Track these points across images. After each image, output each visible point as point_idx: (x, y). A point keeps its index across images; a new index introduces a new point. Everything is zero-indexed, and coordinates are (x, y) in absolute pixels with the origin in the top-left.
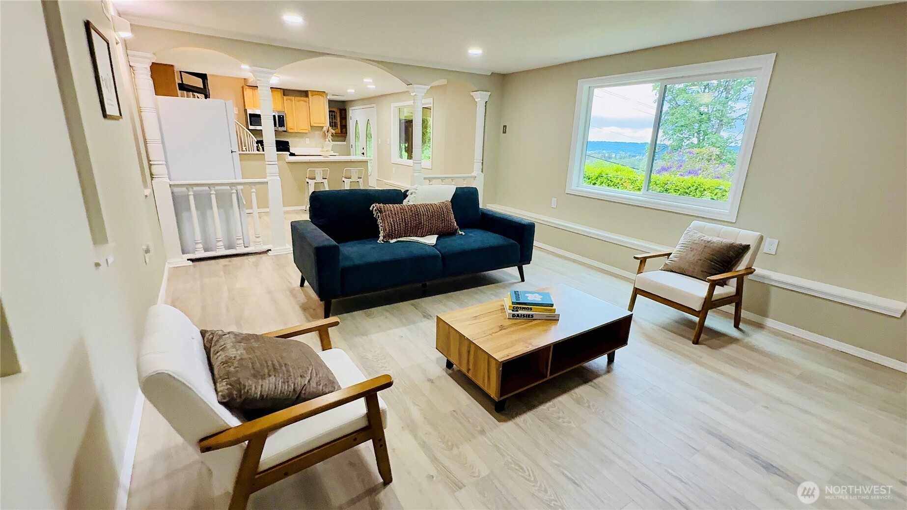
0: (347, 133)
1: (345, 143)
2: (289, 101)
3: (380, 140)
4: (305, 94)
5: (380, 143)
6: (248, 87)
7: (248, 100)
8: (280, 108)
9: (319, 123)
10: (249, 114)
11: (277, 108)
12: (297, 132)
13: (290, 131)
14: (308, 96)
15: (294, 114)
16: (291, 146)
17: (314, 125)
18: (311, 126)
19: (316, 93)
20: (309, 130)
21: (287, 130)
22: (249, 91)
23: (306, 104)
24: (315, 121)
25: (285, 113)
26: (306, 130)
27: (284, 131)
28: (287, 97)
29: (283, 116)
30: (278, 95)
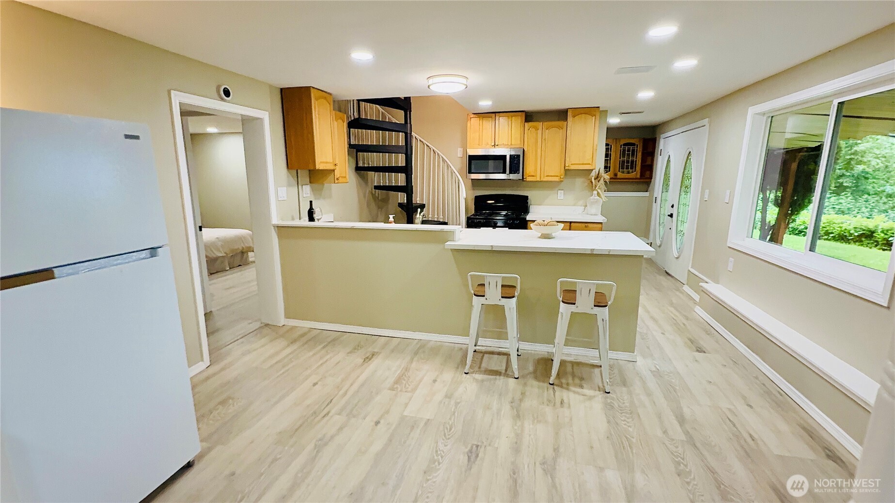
0: (651, 178)
1: (647, 194)
2: (533, 130)
3: (707, 191)
4: (562, 115)
5: (706, 197)
6: (475, 116)
7: (472, 135)
8: (517, 142)
9: (583, 164)
10: (469, 156)
11: (511, 144)
12: (544, 180)
13: (529, 179)
14: (566, 119)
15: (539, 151)
16: (532, 203)
17: (573, 167)
18: (566, 170)
19: (583, 112)
20: (562, 177)
21: (525, 177)
22: (475, 122)
23: (561, 132)
24: (575, 161)
25: (524, 150)
26: (557, 176)
27: (520, 179)
28: (531, 124)
29: (518, 156)
30: (518, 121)
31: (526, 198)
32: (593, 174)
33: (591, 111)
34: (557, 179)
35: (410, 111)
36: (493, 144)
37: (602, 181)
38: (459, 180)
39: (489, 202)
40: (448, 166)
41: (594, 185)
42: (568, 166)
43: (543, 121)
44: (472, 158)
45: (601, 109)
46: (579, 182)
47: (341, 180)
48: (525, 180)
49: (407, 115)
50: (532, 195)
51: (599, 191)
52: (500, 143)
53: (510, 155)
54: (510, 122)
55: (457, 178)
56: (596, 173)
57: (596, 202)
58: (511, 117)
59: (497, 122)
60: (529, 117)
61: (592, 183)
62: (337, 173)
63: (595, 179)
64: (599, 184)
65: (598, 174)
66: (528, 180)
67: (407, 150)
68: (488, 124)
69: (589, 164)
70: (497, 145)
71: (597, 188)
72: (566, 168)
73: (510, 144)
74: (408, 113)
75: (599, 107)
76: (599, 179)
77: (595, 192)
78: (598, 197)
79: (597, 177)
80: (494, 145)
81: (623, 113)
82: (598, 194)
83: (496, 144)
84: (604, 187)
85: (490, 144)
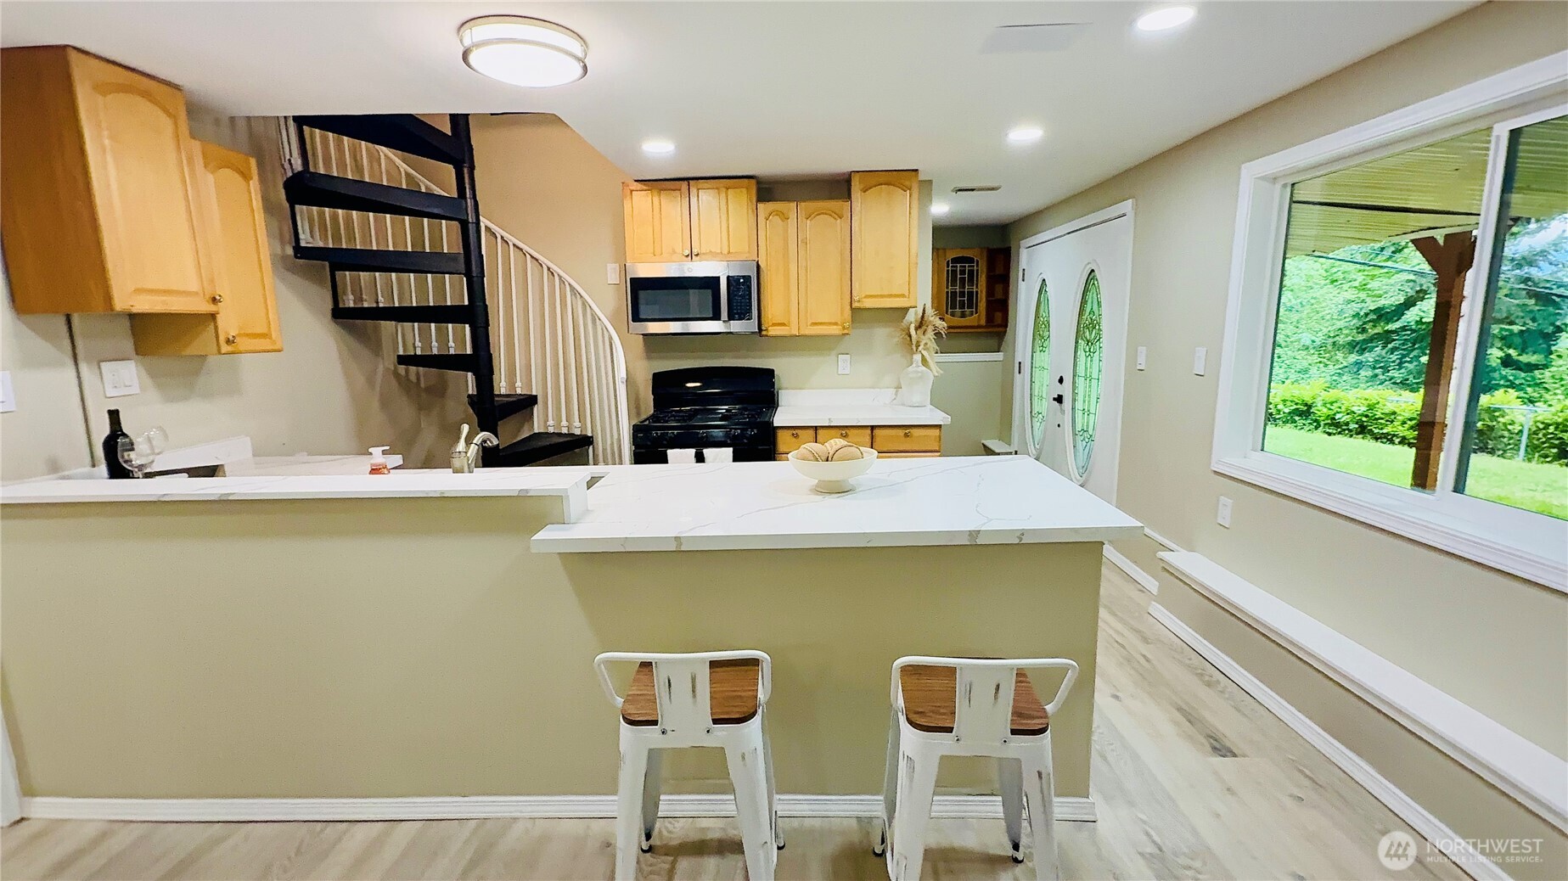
0: (1006, 326)
1: (999, 356)
2: (776, 219)
4: (838, 187)
6: (639, 186)
7: (637, 234)
8: (742, 247)
9: (890, 296)
10: (632, 280)
11: (729, 253)
12: (807, 332)
13: (773, 331)
14: (848, 196)
15: (793, 267)
16: (784, 385)
17: (868, 303)
18: (855, 311)
19: (881, 180)
20: (846, 325)
21: (763, 328)
22: (642, 201)
23: (840, 225)
24: (874, 289)
25: (758, 267)
26: (836, 324)
27: (753, 333)
28: (771, 206)
29: (747, 279)
30: (740, 201)
31: (771, 372)
32: (912, 317)
33: (901, 179)
34: (835, 330)
35: (472, 168)
36: (687, 252)
37: (930, 334)
38: (611, 338)
39: (689, 385)
40: (584, 303)
41: (914, 342)
42: (859, 301)
43: (798, 200)
44: (640, 286)
45: (922, 177)
46: (882, 334)
47: (243, 344)
48: (764, 333)
49: (464, 178)
50: (783, 367)
51: (925, 353)
52: (703, 251)
53: (728, 277)
54: (723, 202)
55: (605, 331)
56: (916, 313)
57: (920, 377)
58: (724, 190)
59: (694, 200)
60: (767, 190)
61: (910, 336)
62: (228, 324)
63: (916, 329)
64: (924, 339)
65: (923, 317)
66: (770, 333)
67: (471, 265)
68: (671, 207)
69: (903, 296)
70: (697, 255)
71: (920, 348)
72: (855, 305)
73: (726, 252)
74: (466, 170)
75: (917, 170)
76: (924, 327)
77: (918, 357)
78: (924, 368)
79: (921, 324)
80: (691, 255)
81: (960, 190)
82: (924, 361)
83: (695, 251)
84: (933, 345)
85: (679, 250)
